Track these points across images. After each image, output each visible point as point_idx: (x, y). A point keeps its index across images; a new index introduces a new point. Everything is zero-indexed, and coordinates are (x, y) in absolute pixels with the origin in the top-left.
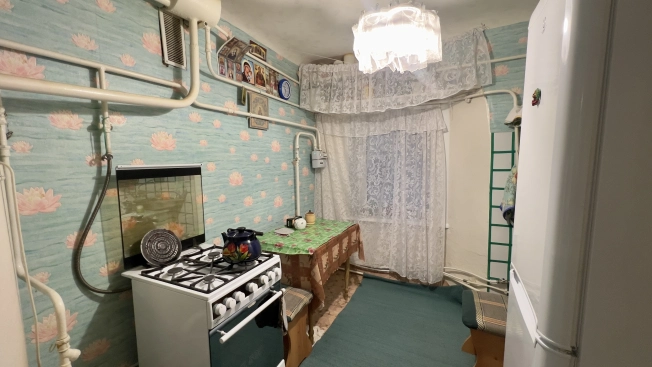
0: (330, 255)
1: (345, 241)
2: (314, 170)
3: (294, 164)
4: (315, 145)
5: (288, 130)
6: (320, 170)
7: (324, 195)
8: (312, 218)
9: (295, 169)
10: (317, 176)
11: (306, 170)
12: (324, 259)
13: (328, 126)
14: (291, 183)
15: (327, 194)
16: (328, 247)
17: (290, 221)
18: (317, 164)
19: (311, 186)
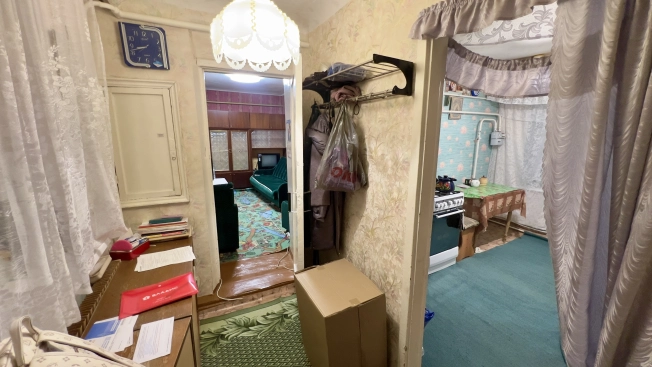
0: (496, 203)
1: (509, 199)
2: (491, 147)
3: (475, 141)
4: (496, 127)
5: (474, 118)
6: (497, 147)
7: (498, 167)
8: (485, 181)
9: (475, 145)
10: (494, 152)
11: (485, 146)
12: (491, 204)
13: (510, 112)
14: (471, 155)
15: (501, 166)
16: (495, 198)
17: (468, 180)
18: (494, 142)
19: (487, 159)
